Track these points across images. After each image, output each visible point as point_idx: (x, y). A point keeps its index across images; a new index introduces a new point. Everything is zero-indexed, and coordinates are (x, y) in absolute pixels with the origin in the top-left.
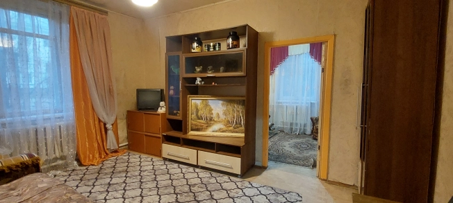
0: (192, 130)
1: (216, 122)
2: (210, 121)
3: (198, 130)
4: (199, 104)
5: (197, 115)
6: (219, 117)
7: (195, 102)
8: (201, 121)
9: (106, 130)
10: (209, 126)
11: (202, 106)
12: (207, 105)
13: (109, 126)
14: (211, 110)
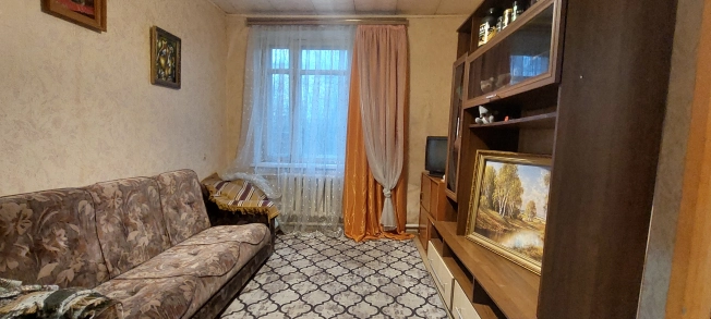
0: (477, 230)
1: (525, 224)
2: (513, 219)
3: (485, 233)
4: (498, 173)
5: (490, 199)
6: (534, 214)
7: (493, 168)
8: (494, 213)
9: (383, 197)
10: (508, 231)
11: (504, 177)
12: (512, 177)
13: (387, 192)
14: (519, 191)
